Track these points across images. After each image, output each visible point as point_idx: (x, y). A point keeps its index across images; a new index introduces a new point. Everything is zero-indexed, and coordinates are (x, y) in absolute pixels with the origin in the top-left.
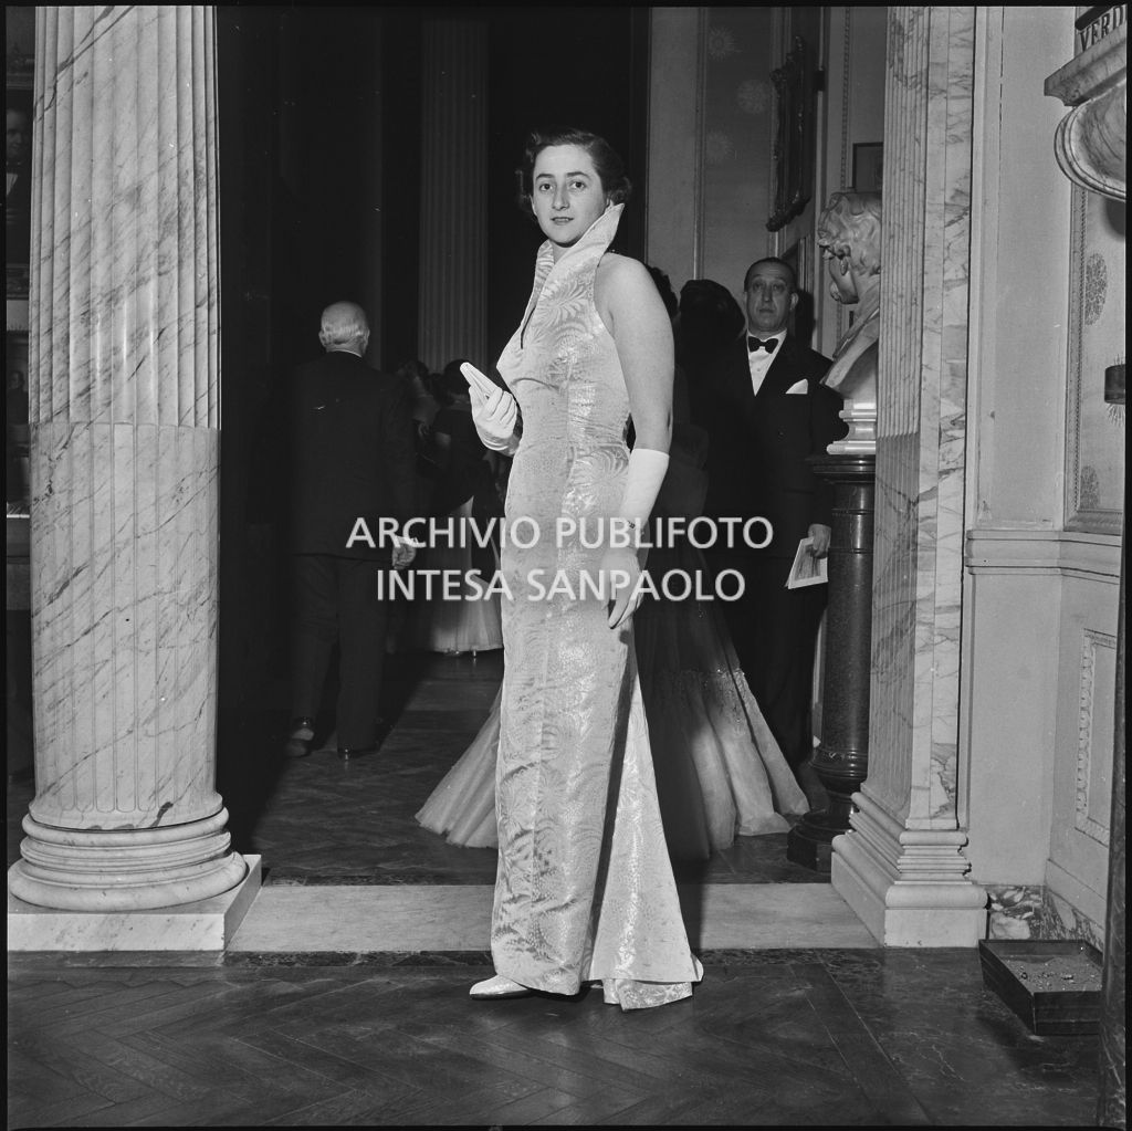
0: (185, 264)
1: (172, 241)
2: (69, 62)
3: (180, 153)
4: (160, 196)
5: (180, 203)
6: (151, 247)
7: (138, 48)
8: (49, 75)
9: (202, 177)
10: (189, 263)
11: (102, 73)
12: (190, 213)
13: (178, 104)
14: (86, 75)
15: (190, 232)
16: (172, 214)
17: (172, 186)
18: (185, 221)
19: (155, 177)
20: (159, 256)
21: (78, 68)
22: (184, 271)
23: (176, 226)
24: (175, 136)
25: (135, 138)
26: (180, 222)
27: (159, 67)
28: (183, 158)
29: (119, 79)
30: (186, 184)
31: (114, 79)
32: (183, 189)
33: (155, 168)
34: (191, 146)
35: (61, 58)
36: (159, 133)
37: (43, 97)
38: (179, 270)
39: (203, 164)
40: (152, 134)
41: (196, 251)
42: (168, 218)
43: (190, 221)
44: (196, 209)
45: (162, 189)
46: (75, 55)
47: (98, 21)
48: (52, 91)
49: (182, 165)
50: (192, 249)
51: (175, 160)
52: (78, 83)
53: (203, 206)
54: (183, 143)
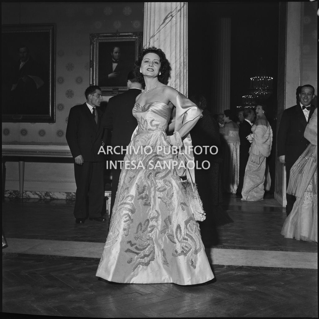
0: (181, 86)
1: (178, 80)
2: (154, 36)
3: (180, 58)
4: (175, 69)
5: (180, 71)
6: (173, 82)
7: (171, 31)
8: (148, 39)
9: (185, 64)
10: (182, 86)
11: (162, 38)
12: (182, 73)
13: (180, 45)
14: (158, 39)
15: (182, 78)
16: (178, 73)
17: (178, 66)
18: (181, 75)
19: (174, 64)
20: (175, 84)
21: (156, 37)
22: (181, 88)
23: (179, 76)
24: (179, 54)
25: (170, 55)
26: (180, 76)
27: (176, 36)
28: (181, 59)
29: (166, 40)
30: (181, 66)
31: (165, 40)
32: (181, 67)
33: (174, 62)
34: (183, 56)
35: (151, 35)
36: (175, 53)
37: (146, 45)
38: (180, 88)
39: (185, 60)
40: (174, 53)
41: (183, 83)
42: (177, 75)
43: (182, 75)
44: (184, 72)
45: (176, 67)
46: (155, 34)
47: (161, 25)
48: (149, 43)
49: (181, 60)
50: (183, 82)
51: (179, 59)
52: (156, 41)
53: (185, 71)
54: (181, 55)
